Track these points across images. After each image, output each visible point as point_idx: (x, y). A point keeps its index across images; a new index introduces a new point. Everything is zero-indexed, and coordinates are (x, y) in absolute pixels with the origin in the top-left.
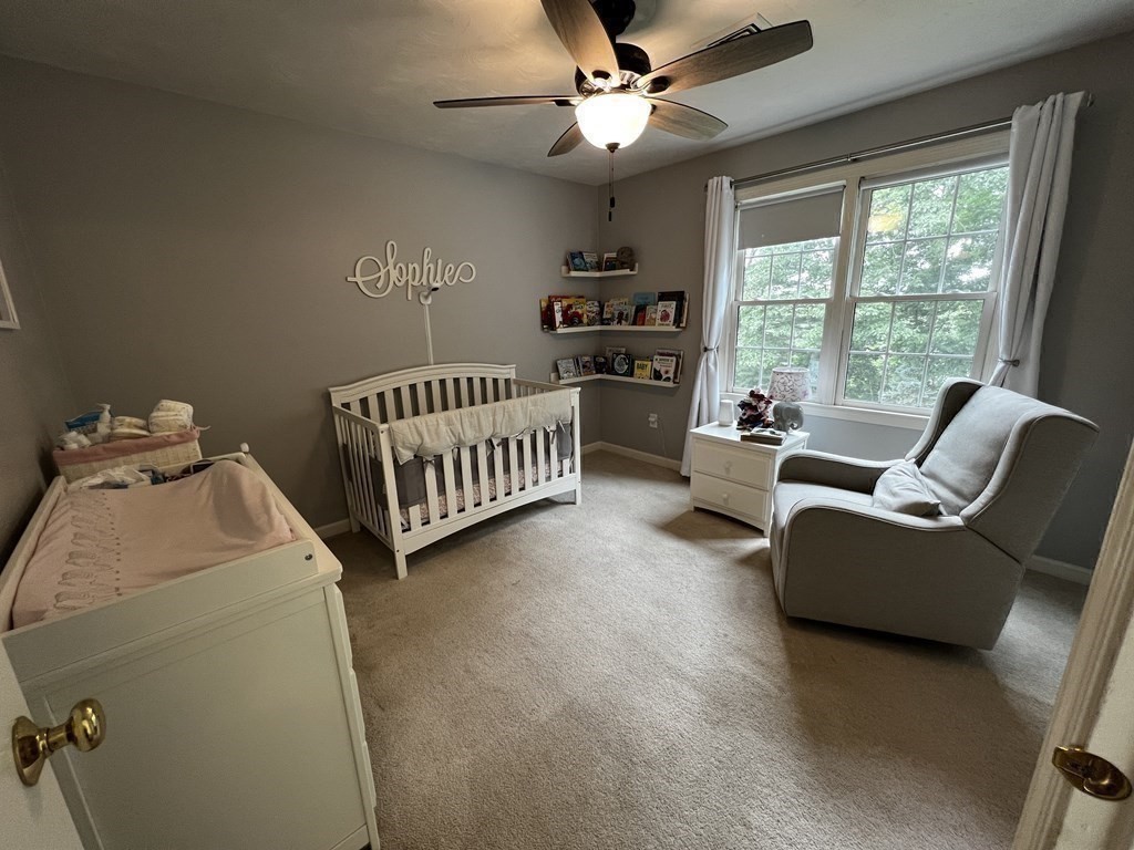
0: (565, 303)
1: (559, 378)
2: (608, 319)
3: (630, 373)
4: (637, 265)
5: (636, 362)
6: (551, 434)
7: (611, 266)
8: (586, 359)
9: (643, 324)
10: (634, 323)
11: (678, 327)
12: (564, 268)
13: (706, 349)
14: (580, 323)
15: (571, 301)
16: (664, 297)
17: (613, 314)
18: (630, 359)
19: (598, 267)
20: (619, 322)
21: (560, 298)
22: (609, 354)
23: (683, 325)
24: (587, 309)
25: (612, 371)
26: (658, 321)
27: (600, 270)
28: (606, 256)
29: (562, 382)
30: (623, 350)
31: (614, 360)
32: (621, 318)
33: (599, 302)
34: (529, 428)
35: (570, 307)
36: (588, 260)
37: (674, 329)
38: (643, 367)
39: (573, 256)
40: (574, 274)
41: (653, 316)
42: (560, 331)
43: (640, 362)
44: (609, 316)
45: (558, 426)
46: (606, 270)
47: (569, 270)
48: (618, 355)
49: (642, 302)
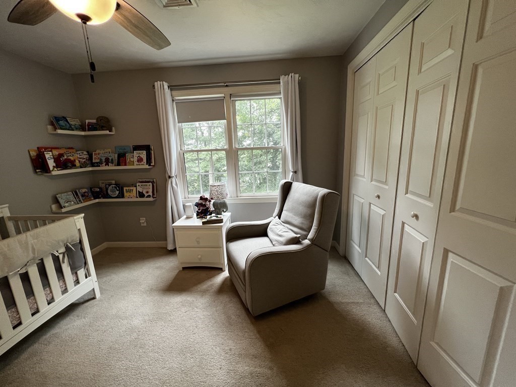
0: (56, 153)
1: (61, 207)
2: (97, 163)
3: (122, 195)
4: (113, 128)
5: (125, 188)
6: (61, 257)
7: (92, 127)
8: (84, 190)
9: (126, 165)
10: (119, 164)
11: (150, 165)
12: (50, 127)
13: (170, 177)
14: (73, 166)
15: (61, 151)
16: (137, 148)
17: (101, 160)
18: (120, 187)
19: (82, 128)
20: (107, 164)
21: (51, 149)
22: (103, 186)
23: (153, 164)
24: (79, 156)
25: (107, 196)
26: (136, 163)
27: (84, 130)
28: (87, 121)
29: (64, 210)
30: (113, 182)
31: (107, 189)
32: (107, 162)
33: (88, 152)
34: (34, 259)
35: (61, 155)
36: (72, 123)
37: (147, 167)
38: (130, 191)
39: (57, 119)
40: (60, 131)
41: (132, 160)
42: (54, 173)
43: (127, 188)
44: (98, 161)
45: (67, 248)
46: (88, 131)
47: (55, 129)
48: (109, 185)
49: (121, 151)
